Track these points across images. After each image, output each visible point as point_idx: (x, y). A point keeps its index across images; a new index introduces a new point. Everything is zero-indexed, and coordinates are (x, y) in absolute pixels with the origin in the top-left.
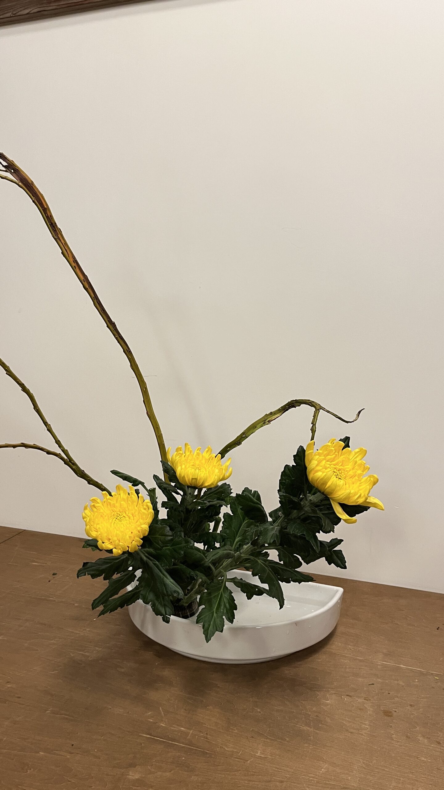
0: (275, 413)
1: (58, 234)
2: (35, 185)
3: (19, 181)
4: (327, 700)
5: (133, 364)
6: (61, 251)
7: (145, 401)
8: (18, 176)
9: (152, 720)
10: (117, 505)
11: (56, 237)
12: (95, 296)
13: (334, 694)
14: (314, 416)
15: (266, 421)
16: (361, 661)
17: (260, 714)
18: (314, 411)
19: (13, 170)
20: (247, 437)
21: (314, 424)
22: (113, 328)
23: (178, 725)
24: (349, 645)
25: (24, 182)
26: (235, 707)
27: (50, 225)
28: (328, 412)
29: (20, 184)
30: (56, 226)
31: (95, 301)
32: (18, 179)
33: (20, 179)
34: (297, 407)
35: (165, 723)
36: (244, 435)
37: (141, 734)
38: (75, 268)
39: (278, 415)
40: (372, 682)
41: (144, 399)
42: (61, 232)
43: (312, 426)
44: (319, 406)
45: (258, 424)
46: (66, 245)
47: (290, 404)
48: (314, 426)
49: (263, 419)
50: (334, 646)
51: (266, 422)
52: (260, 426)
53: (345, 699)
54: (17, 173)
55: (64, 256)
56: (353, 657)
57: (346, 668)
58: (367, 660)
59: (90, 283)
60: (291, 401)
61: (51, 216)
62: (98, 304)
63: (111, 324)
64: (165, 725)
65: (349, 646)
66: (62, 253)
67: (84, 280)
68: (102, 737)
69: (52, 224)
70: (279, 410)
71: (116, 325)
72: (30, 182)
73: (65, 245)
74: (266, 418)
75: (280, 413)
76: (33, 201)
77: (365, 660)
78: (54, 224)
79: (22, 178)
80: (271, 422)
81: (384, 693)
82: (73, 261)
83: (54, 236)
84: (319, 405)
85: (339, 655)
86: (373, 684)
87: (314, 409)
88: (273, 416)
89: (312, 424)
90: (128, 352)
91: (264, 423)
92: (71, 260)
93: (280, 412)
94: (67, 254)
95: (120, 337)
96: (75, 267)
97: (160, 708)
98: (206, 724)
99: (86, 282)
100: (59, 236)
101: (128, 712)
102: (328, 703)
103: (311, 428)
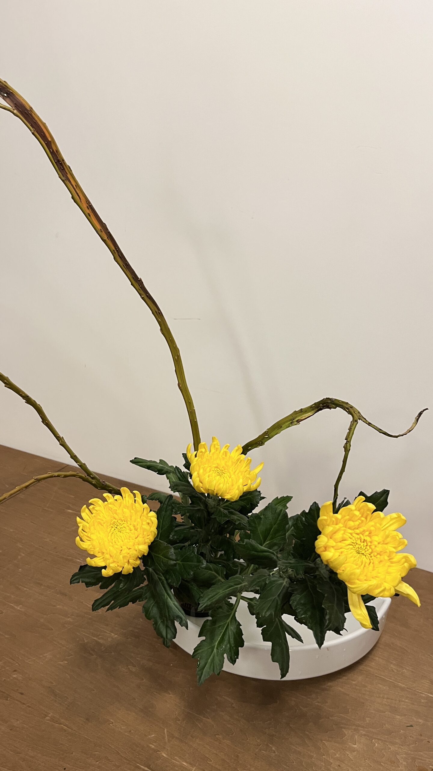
0: (306, 411)
1: (67, 174)
2: (34, 112)
3: (14, 108)
4: (355, 744)
5: (163, 327)
6: (71, 196)
7: (177, 370)
8: (12, 101)
9: (153, 746)
10: (119, 511)
11: (63, 178)
12: (116, 249)
13: (364, 735)
14: (350, 429)
15: (294, 420)
16: (402, 689)
17: (274, 754)
18: (351, 422)
19: (7, 93)
20: (270, 438)
21: (348, 439)
22: (139, 286)
23: (180, 757)
24: (392, 663)
25: (20, 109)
26: (248, 740)
27: (56, 162)
28: (369, 424)
29: (15, 111)
30: (65, 163)
31: (117, 255)
32: (12, 105)
33: (15, 105)
34: (332, 409)
35: (166, 753)
36: (266, 435)
37: (138, 765)
38: (90, 216)
39: (310, 413)
40: (411, 723)
41: (176, 369)
42: (71, 171)
43: (346, 443)
44: (358, 414)
45: (284, 423)
46: (78, 188)
47: (325, 403)
48: (349, 443)
49: (291, 418)
50: (373, 664)
51: (294, 422)
52: (286, 426)
53: (376, 745)
54: (11, 98)
55: (75, 201)
56: (394, 683)
57: (384, 698)
58: (411, 689)
59: (109, 232)
60: (326, 398)
61: (58, 151)
62: (120, 257)
63: (136, 282)
64: (167, 755)
65: (392, 666)
66: (73, 198)
67: (101, 230)
68: (97, 762)
69: (59, 161)
70: (312, 407)
71: (143, 282)
72: (28, 108)
73: (76, 187)
74: (294, 416)
75: (312, 412)
76: (33, 134)
77: (408, 688)
78: (62, 161)
79: (17, 103)
80: (300, 422)
81: (422, 740)
82: (87, 207)
83: (62, 176)
84: (359, 412)
85: (378, 678)
86: (412, 726)
87: (350, 418)
88: (303, 414)
89: (345, 439)
90: (158, 314)
91: (291, 423)
92: (85, 206)
93: (313, 410)
94: (79, 199)
95: (147, 296)
96: (89, 214)
97: (166, 730)
98: (211, 761)
99: (103, 232)
100: (69, 176)
101: (130, 731)
102: (354, 748)
103: (344, 446)
